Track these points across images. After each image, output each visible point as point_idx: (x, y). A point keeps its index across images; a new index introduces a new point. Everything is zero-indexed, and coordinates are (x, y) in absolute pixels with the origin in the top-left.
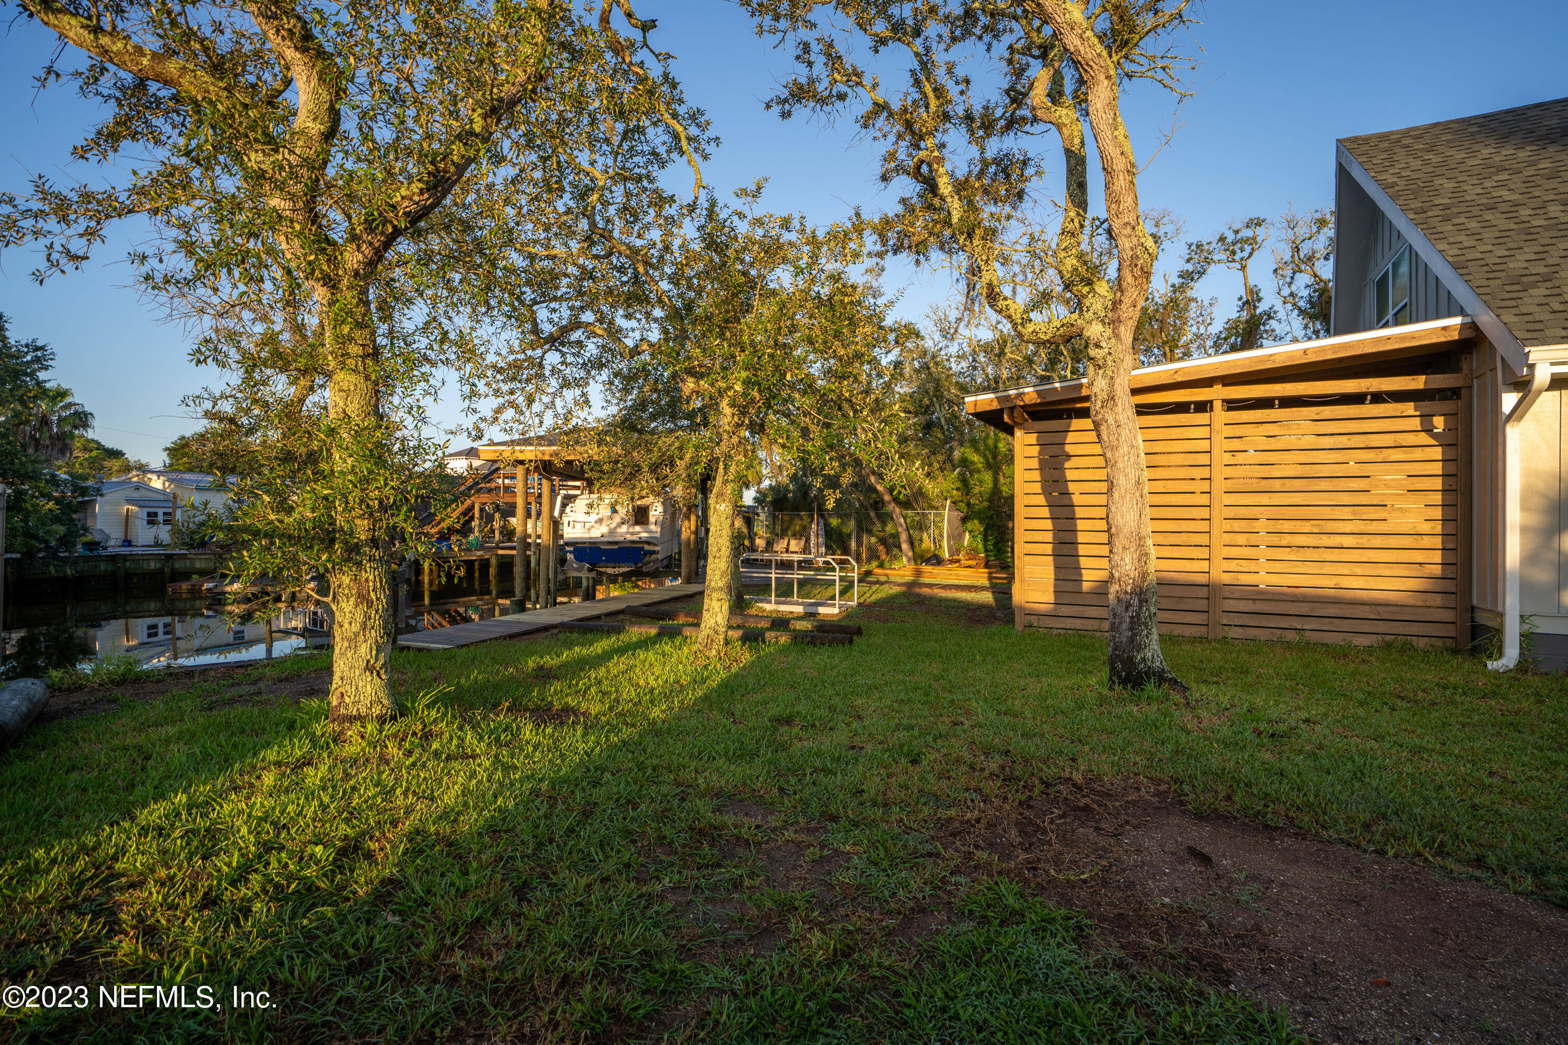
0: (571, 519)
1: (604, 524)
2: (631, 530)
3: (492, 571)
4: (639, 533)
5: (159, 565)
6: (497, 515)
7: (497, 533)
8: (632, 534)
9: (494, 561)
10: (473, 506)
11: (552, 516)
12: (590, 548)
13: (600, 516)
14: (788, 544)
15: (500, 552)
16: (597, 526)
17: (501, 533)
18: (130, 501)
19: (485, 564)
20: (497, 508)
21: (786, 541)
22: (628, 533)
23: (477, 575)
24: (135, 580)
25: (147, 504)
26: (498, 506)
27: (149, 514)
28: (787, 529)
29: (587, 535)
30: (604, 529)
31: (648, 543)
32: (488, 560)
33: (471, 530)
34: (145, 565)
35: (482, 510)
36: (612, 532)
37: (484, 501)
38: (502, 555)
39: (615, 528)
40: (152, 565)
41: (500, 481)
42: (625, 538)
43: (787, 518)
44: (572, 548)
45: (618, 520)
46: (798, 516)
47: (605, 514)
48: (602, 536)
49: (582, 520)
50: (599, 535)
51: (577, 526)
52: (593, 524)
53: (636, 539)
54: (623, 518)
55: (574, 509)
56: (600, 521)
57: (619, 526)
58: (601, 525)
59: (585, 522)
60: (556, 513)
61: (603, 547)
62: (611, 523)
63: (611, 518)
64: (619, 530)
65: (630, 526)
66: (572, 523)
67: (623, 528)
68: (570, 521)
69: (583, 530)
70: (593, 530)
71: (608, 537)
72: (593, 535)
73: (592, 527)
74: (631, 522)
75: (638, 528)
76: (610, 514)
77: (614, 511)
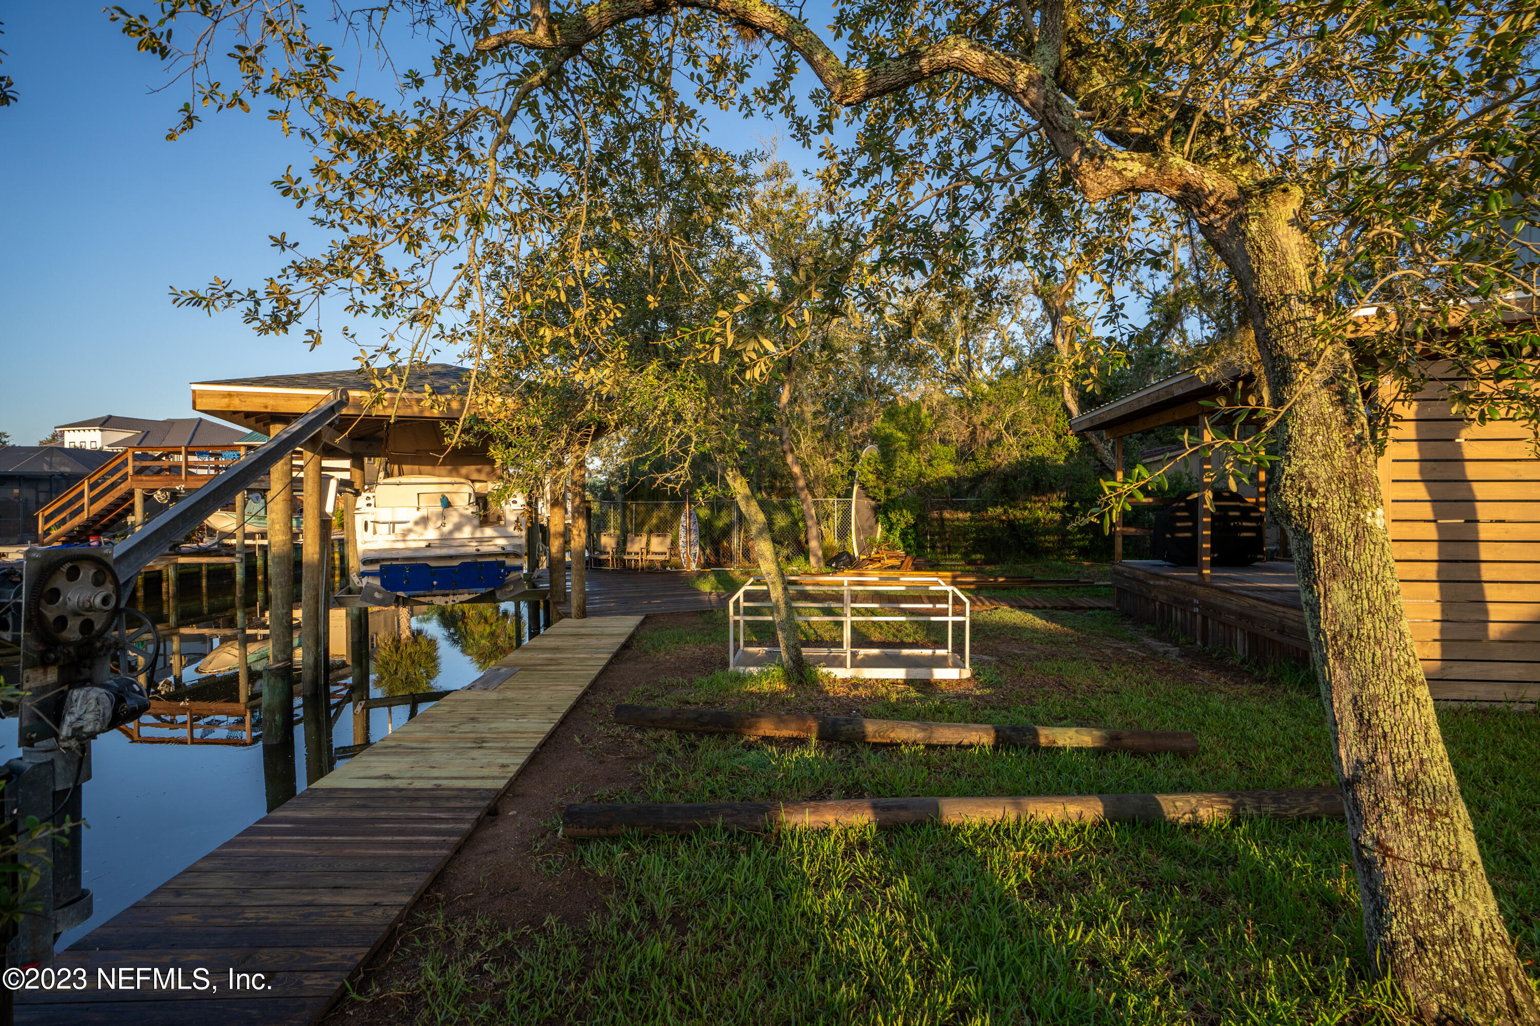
0: (369, 518)
1: (431, 526)
2: (478, 534)
4: (491, 539)
8: (481, 540)
9: (172, 573)
10: (131, 494)
12: (412, 567)
13: (423, 512)
14: (648, 544)
15: (182, 560)
16: (419, 529)
20: (175, 497)
21: (644, 539)
22: (473, 539)
26: (175, 494)
28: (643, 524)
29: (400, 545)
30: (431, 534)
31: (507, 555)
32: (160, 572)
35: (147, 499)
36: (445, 540)
37: (151, 486)
38: (184, 565)
39: (451, 532)
41: (181, 458)
42: (472, 548)
43: (642, 508)
44: (376, 568)
45: (453, 518)
46: (658, 506)
47: (431, 510)
48: (429, 546)
49: (390, 519)
50: (423, 544)
51: (383, 529)
52: (410, 525)
53: (486, 548)
54: (462, 515)
55: (372, 501)
56: (424, 521)
57: (458, 527)
58: (426, 527)
59: (394, 523)
60: (329, 509)
61: (433, 564)
62: (444, 525)
63: (443, 516)
64: (457, 535)
65: (475, 528)
66: (370, 526)
67: (466, 532)
68: (366, 524)
69: (392, 537)
70: (411, 536)
71: (440, 547)
72: (413, 545)
73: (410, 531)
74: (476, 522)
75: (488, 532)
76: (440, 509)
77: (447, 504)
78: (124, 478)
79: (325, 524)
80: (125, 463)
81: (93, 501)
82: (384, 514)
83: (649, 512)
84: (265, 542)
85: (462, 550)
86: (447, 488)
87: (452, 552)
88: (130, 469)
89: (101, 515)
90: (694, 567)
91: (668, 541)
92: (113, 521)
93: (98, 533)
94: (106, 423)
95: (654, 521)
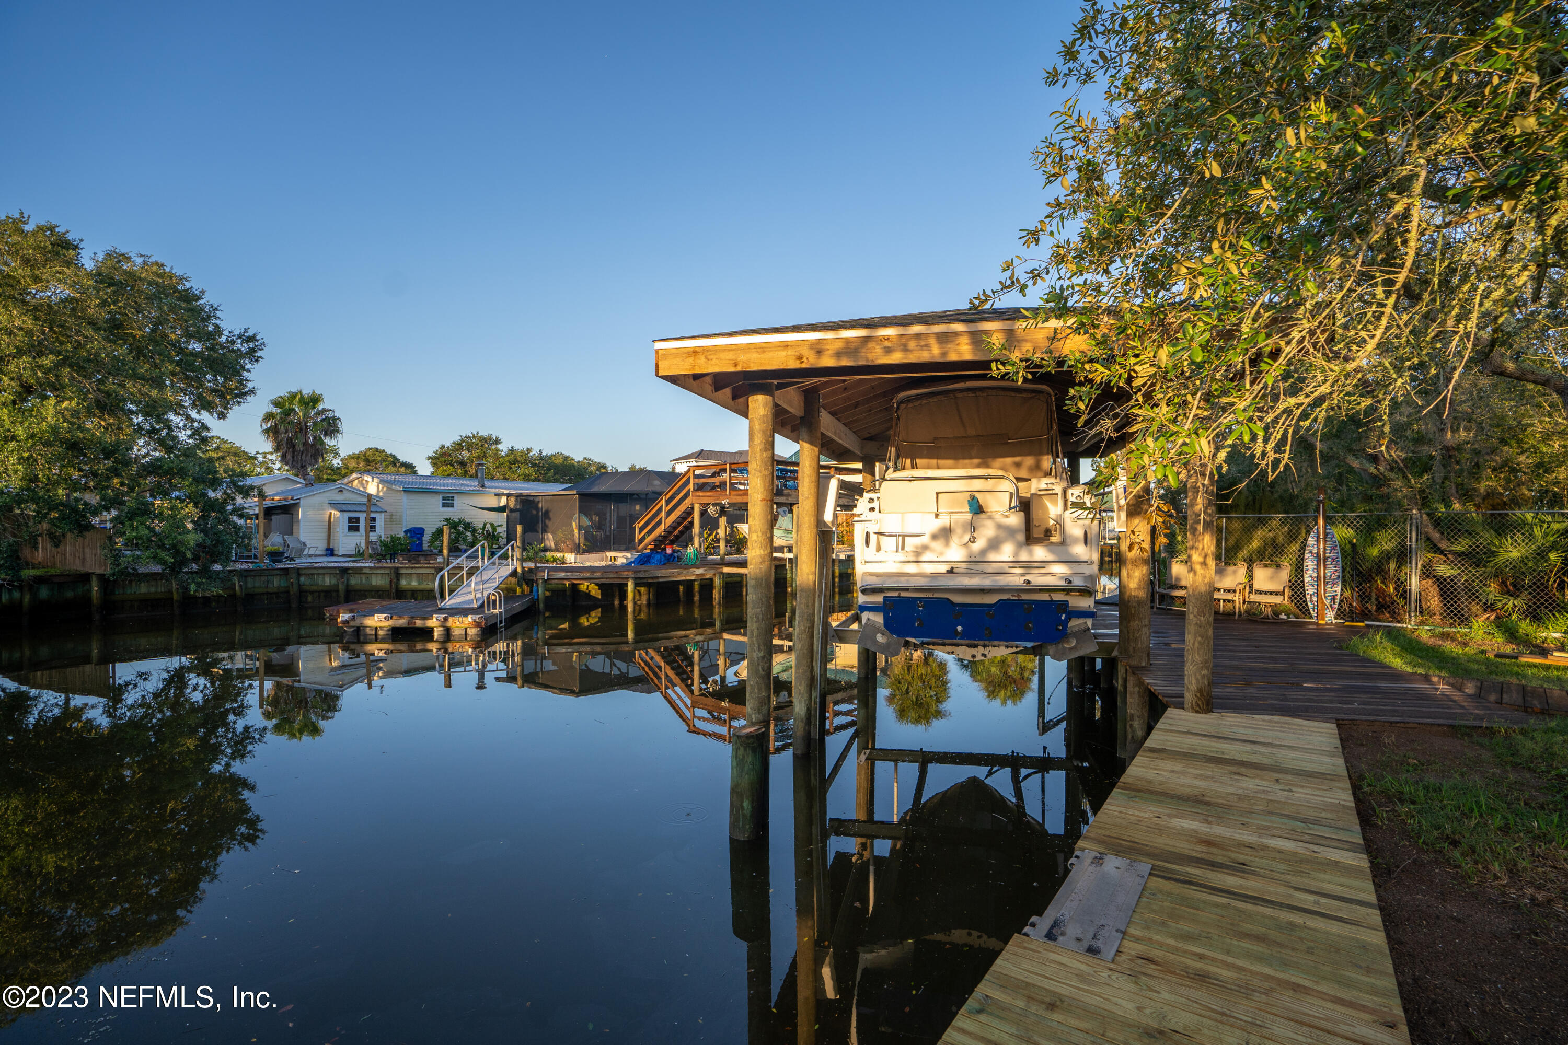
0: (872, 528)
1: (955, 541)
2: (1024, 556)
3: (717, 595)
4: (1044, 563)
5: (334, 581)
6: (723, 521)
7: (722, 544)
8: (1028, 566)
9: (718, 582)
10: (692, 508)
11: (819, 522)
12: (928, 602)
13: (944, 521)
14: (1249, 578)
15: (726, 570)
16: (937, 545)
17: (727, 542)
18: (334, 505)
19: (707, 586)
20: (723, 511)
22: (1017, 563)
23: (696, 598)
24: (310, 599)
25: (350, 508)
26: (723, 508)
27: (350, 520)
28: (1240, 547)
29: (912, 569)
30: (955, 553)
31: (1070, 591)
32: (711, 580)
33: (691, 540)
34: (320, 582)
35: (703, 513)
36: (975, 563)
37: (705, 501)
38: (729, 575)
39: (983, 552)
40: (328, 581)
41: (725, 475)
42: (1016, 579)
43: (1236, 525)
44: (878, 599)
45: (987, 531)
46: (1262, 522)
47: (955, 517)
48: (951, 571)
49: (898, 530)
50: (943, 568)
51: (889, 544)
52: (925, 540)
53: (1038, 580)
54: (1000, 526)
55: (875, 505)
56: (945, 534)
57: (994, 545)
58: (947, 543)
59: (904, 536)
60: (828, 517)
61: (957, 599)
62: (973, 540)
63: (972, 528)
64: (992, 557)
65: (1019, 546)
66: (873, 538)
67: (1007, 552)
68: (868, 534)
69: (901, 556)
70: (927, 556)
71: (970, 574)
72: (929, 569)
73: (925, 548)
74: (1021, 537)
75: (1040, 553)
76: (968, 516)
77: (978, 509)
78: (686, 495)
79: (824, 536)
80: (688, 481)
81: (669, 514)
82: (891, 523)
83: (1248, 531)
84: (791, 556)
85: (1003, 581)
86: (977, 485)
87: (987, 582)
88: (691, 486)
89: (674, 527)
90: (1330, 617)
91: (1285, 574)
92: (682, 533)
93: (672, 543)
94: (700, 455)
95: (1255, 544)
